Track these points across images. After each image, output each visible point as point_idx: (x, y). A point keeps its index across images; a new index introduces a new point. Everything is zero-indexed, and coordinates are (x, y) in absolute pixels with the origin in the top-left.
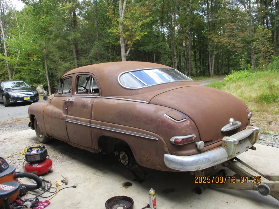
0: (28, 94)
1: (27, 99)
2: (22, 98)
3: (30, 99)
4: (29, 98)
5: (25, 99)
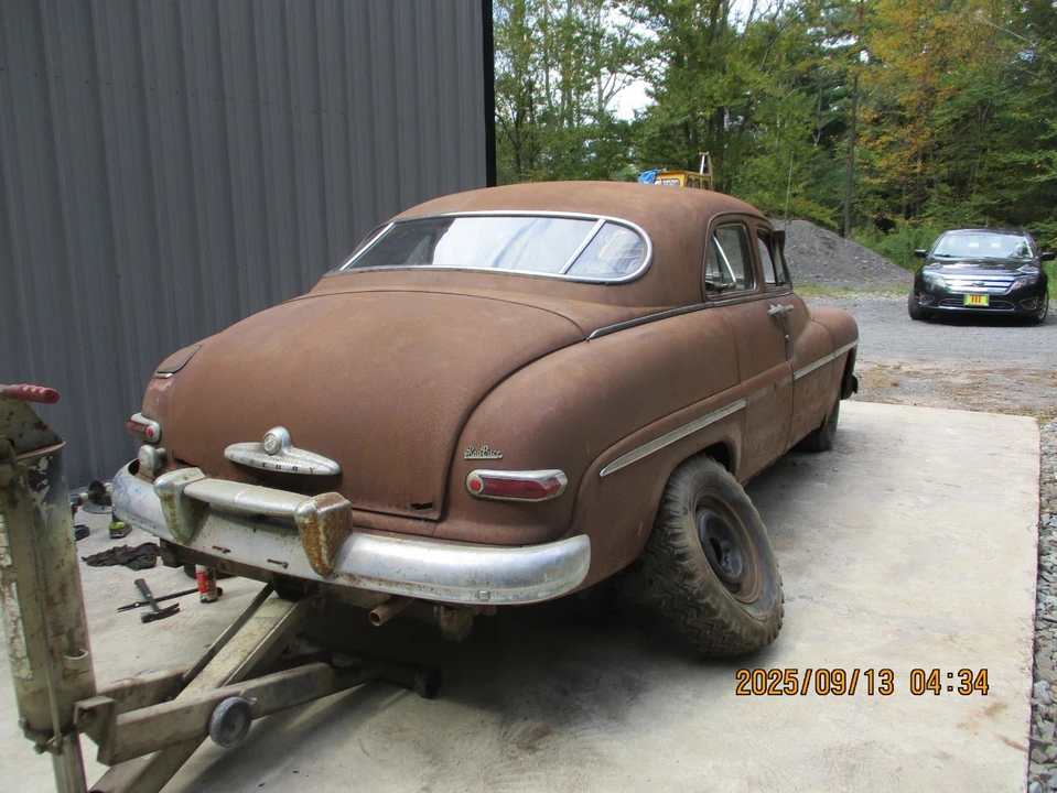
0: (987, 284)
1: (974, 303)
2: (959, 298)
3: (986, 304)
4: (984, 302)
5: (969, 301)
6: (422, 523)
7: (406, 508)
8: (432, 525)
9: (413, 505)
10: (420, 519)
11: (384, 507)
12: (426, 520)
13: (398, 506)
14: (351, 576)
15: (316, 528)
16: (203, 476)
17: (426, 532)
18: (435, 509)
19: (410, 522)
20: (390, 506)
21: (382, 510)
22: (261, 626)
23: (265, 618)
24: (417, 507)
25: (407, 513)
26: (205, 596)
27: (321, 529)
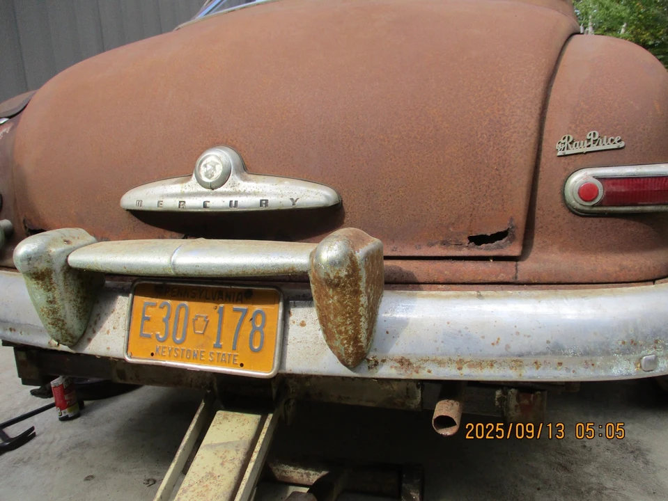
6: (491, 265)
7: (459, 245)
8: (511, 264)
9: (471, 239)
10: (485, 259)
11: (419, 247)
12: (497, 259)
13: (445, 243)
14: (403, 362)
15: (355, 283)
16: (92, 238)
17: (501, 277)
18: (513, 239)
19: (471, 265)
20: (431, 245)
21: (416, 253)
22: (223, 458)
23: (226, 444)
24: (478, 240)
25: (465, 252)
26: (66, 413)
27: (362, 285)
